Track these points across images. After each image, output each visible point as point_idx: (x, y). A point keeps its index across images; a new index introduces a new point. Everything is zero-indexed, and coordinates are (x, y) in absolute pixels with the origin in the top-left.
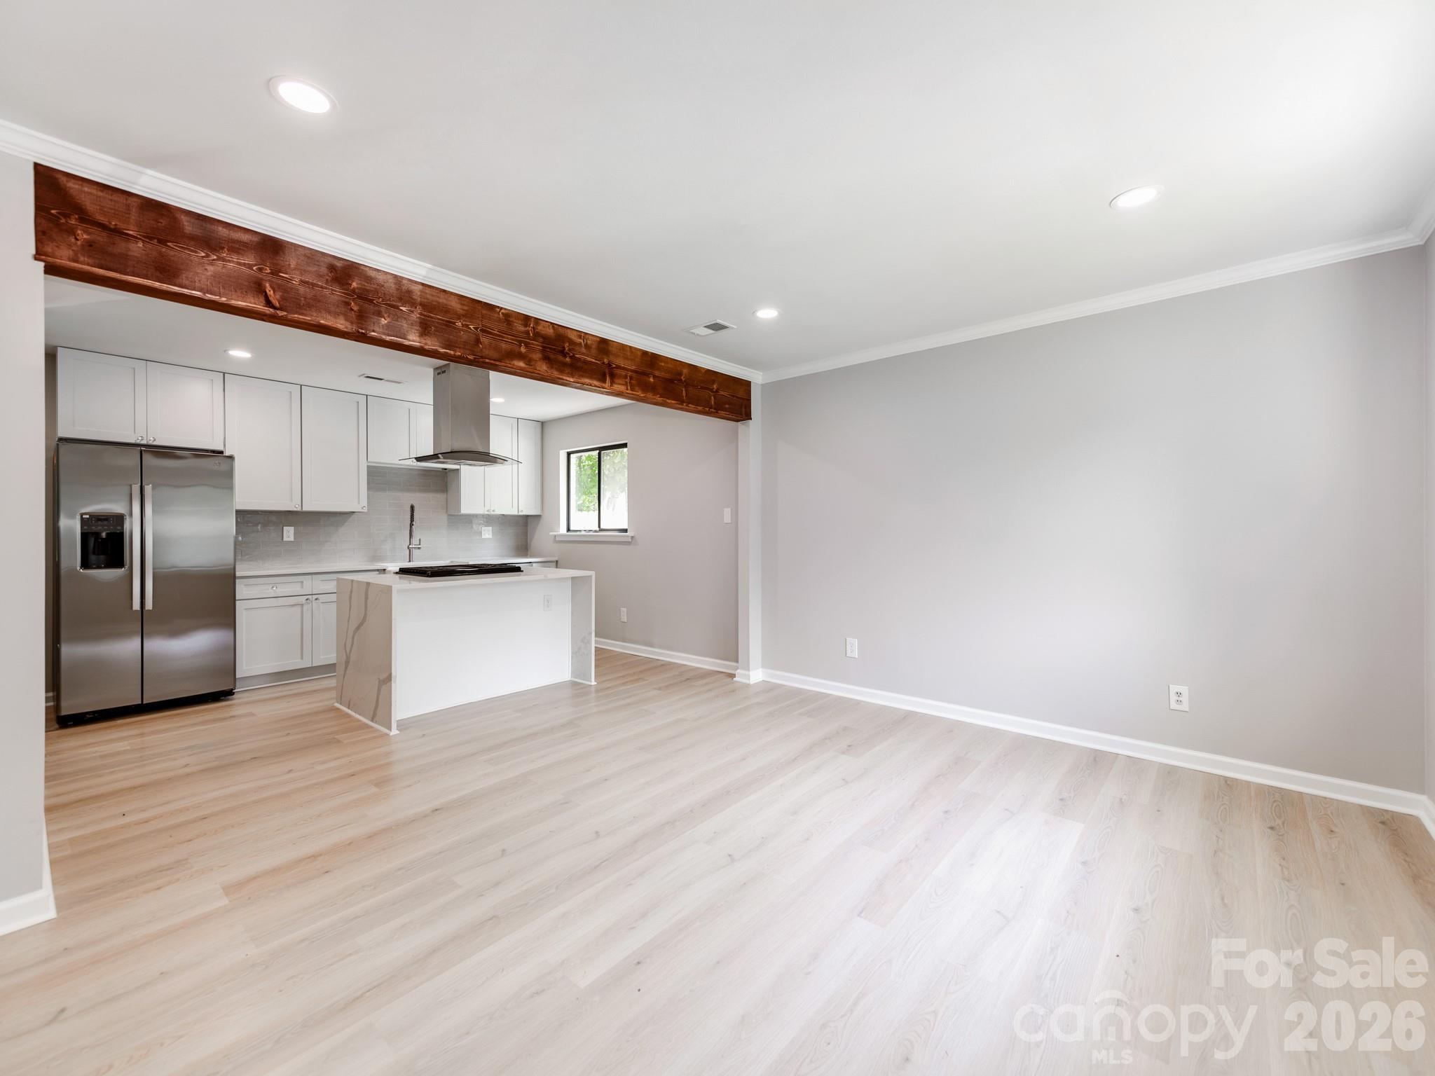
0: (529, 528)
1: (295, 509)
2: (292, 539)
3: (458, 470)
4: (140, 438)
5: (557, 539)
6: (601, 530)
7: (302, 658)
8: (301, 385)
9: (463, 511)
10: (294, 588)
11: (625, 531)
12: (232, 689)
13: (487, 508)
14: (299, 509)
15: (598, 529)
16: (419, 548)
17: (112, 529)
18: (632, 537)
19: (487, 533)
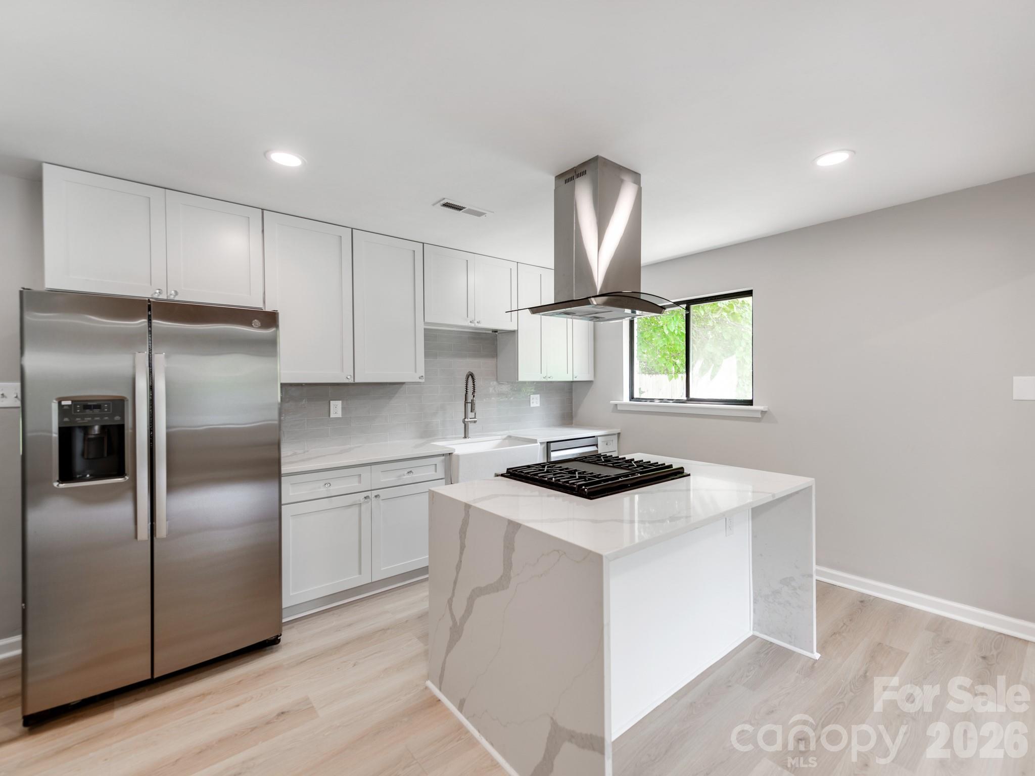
0: (573, 394)
1: (347, 381)
2: (339, 415)
3: (514, 331)
4: (158, 291)
5: (619, 408)
6: (689, 400)
7: (360, 573)
8: (352, 229)
9: (520, 379)
10: (351, 484)
11: (750, 403)
12: (278, 636)
13: (544, 374)
14: (351, 381)
15: (686, 399)
16: (475, 422)
17: (107, 420)
18: (763, 413)
19: (536, 401)
